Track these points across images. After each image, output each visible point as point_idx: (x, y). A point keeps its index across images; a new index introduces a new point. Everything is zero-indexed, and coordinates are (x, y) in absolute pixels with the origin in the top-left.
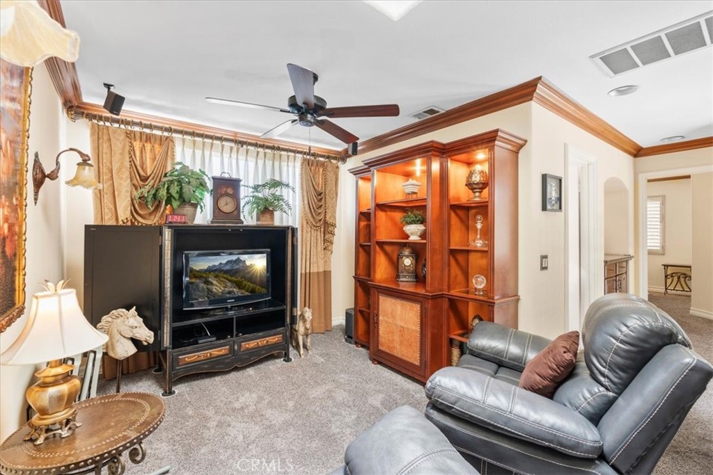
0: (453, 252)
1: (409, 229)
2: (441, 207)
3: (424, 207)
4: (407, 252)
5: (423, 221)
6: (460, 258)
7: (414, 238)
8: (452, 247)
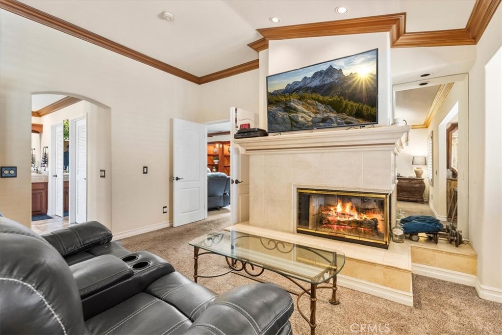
0: (225, 167)
1: (215, 161)
2: (222, 156)
3: (218, 155)
4: (214, 167)
5: (218, 159)
6: (227, 168)
7: (216, 163)
8: (225, 165)
